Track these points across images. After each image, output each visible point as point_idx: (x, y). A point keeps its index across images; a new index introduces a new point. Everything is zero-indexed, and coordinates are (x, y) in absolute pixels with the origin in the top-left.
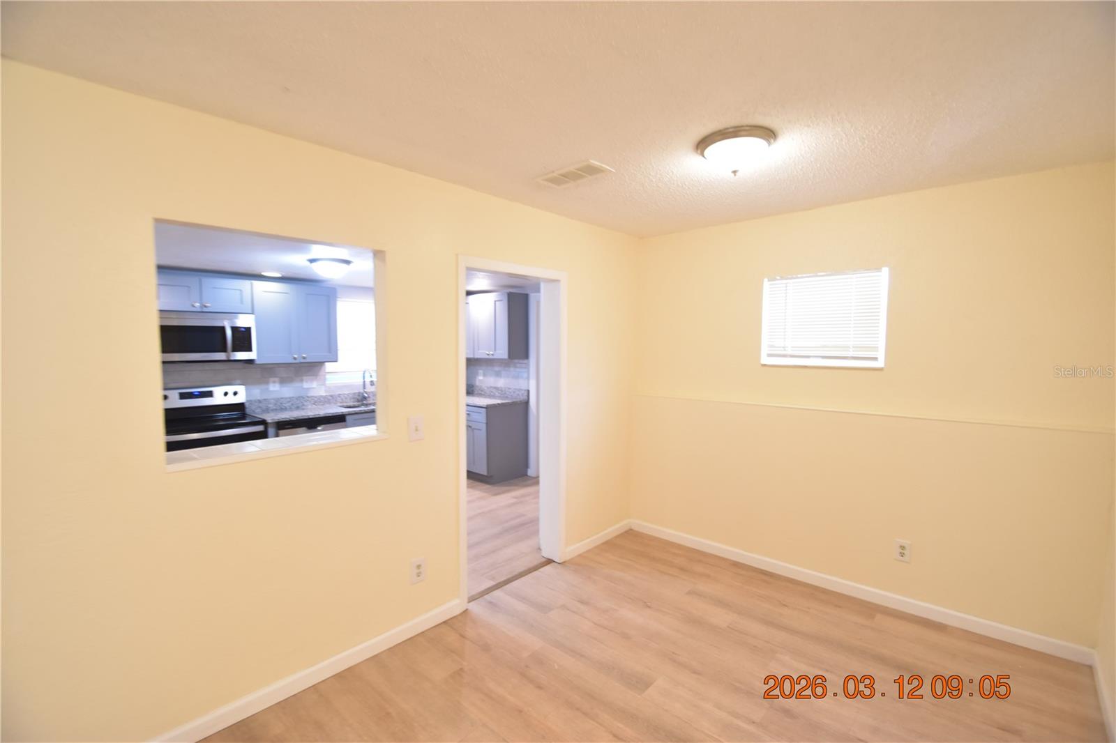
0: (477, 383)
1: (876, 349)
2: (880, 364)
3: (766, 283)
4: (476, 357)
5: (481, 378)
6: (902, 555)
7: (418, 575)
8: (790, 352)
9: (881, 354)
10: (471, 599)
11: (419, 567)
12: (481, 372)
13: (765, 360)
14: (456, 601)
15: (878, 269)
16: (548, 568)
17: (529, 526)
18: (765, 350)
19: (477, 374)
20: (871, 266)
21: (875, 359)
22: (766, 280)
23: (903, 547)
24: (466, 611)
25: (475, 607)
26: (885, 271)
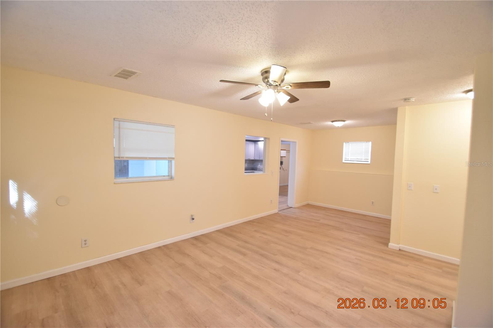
0: (258, 167)
1: (368, 159)
2: (369, 163)
3: (344, 144)
4: (260, 159)
5: (259, 166)
6: (373, 204)
7: (271, 202)
8: (349, 160)
9: (369, 161)
10: (279, 211)
11: (271, 201)
12: (259, 164)
13: (344, 161)
14: (276, 210)
15: (369, 142)
16: (291, 208)
17: (286, 202)
18: (344, 159)
19: (258, 165)
20: (367, 141)
21: (368, 162)
22: (344, 143)
23: (373, 202)
24: (278, 213)
25: (279, 212)
26: (370, 143)
